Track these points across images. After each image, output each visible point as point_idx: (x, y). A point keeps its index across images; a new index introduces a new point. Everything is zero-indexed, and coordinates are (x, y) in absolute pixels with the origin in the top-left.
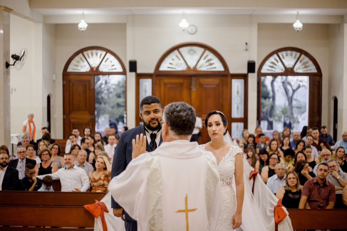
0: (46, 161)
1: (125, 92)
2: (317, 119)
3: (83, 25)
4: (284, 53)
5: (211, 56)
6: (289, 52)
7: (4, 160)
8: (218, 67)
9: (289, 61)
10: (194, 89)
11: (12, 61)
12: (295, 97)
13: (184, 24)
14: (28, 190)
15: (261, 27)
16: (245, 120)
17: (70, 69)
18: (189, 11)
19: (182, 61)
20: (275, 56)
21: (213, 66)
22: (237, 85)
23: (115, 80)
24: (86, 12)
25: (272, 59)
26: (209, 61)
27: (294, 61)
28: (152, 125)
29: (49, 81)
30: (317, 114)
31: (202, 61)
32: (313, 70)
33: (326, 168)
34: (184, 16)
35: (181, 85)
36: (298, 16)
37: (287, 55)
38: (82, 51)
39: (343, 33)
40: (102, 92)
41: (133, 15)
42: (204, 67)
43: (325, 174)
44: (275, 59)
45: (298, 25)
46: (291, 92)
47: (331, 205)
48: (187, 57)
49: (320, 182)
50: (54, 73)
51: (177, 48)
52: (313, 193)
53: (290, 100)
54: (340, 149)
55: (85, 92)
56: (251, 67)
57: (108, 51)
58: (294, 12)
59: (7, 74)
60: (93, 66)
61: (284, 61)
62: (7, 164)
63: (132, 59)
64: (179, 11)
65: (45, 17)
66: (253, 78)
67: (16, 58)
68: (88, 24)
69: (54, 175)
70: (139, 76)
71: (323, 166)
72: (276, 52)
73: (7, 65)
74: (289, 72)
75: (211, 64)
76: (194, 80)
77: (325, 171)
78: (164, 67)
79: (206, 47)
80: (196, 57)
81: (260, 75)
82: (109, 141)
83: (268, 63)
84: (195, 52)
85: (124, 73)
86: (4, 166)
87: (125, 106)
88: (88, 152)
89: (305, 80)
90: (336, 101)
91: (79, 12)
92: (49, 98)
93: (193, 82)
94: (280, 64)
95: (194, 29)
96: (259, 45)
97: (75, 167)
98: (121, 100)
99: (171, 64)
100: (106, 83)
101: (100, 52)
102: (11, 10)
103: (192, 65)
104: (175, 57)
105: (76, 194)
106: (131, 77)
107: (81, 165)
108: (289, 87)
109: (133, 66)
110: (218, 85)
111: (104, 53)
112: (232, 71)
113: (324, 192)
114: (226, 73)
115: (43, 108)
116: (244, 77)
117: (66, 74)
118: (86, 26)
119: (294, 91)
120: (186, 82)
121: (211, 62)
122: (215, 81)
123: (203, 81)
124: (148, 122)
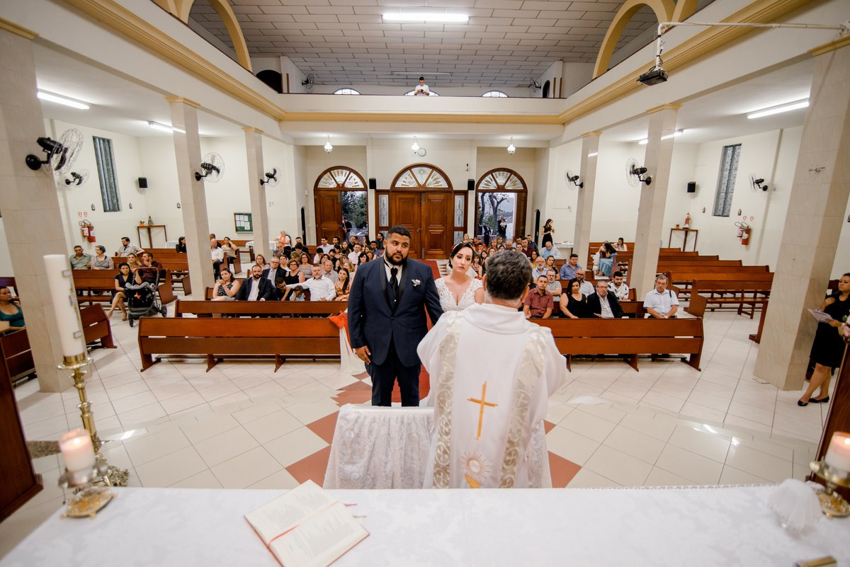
0: (294, 270)
1: (366, 204)
2: (522, 228)
3: (328, 147)
4: (497, 173)
5: (437, 175)
6: (501, 172)
7: (257, 273)
8: (444, 185)
9: (501, 180)
10: (423, 203)
11: (266, 179)
12: (499, 208)
13: (415, 147)
14: (280, 299)
15: (481, 151)
16: (465, 229)
17: (321, 185)
18: (419, 136)
19: (414, 180)
20: (490, 175)
21: (440, 184)
22: (459, 200)
23: (358, 194)
24: (331, 135)
25: (487, 178)
26: (435, 179)
27: (506, 180)
28: (395, 259)
29: (301, 195)
30: (522, 224)
31: (430, 180)
32: (520, 187)
33: (545, 279)
34: (415, 140)
35: (413, 199)
36: (511, 141)
37: (499, 174)
38: (329, 170)
39: (549, 154)
40: (349, 204)
41: (372, 139)
42: (431, 184)
43: (545, 285)
44: (490, 178)
45: (511, 149)
46: (496, 204)
47: (549, 311)
48: (418, 177)
49: (540, 292)
50: (306, 189)
51: (409, 168)
52: (534, 302)
53: (495, 210)
54: (550, 258)
55: (333, 205)
56: (471, 184)
57: (351, 170)
58: (509, 137)
59: (263, 189)
60: (339, 183)
61: (497, 180)
62: (260, 276)
63: (372, 177)
64: (411, 136)
65: (295, 139)
66: (472, 194)
67: (270, 176)
68: (333, 146)
69: (304, 285)
70: (379, 192)
71: (543, 278)
72: (491, 172)
73: (262, 182)
74: (501, 189)
75: (437, 183)
76: (423, 195)
77: (545, 282)
78: (399, 184)
79: (433, 168)
80: (425, 176)
81: (478, 191)
82: (354, 248)
83: (483, 181)
84: (424, 172)
85: (365, 189)
86: (258, 278)
87: (367, 215)
88: (334, 260)
89: (513, 196)
90: (538, 213)
91: (325, 135)
92: (303, 210)
93: (423, 198)
94: (494, 182)
95: (423, 151)
96: (478, 166)
97: (323, 277)
98: (364, 210)
99: (404, 182)
100: (352, 196)
101: (344, 171)
102: (263, 132)
103: (422, 182)
104: (407, 176)
105: (323, 303)
106: (371, 193)
107: (328, 272)
108: (494, 199)
109: (373, 183)
110: (443, 200)
111: (348, 172)
112: (455, 188)
113: (544, 300)
114: (450, 190)
115: (298, 219)
116: (465, 193)
117: (316, 190)
118: (331, 148)
119: (498, 203)
120: (416, 197)
121: (438, 180)
122: (441, 196)
123: (431, 196)
124: (391, 255)
